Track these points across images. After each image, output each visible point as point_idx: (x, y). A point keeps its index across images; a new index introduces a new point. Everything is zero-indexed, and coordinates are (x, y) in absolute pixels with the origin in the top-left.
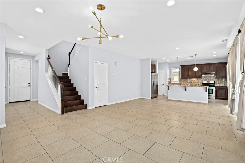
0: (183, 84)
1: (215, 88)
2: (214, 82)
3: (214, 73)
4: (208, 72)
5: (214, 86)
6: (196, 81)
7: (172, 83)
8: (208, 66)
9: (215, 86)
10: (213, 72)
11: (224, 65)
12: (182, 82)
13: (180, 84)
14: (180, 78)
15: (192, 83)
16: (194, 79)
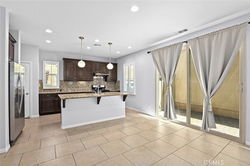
0: (66, 90)
4: (101, 73)
6: (85, 86)
8: (101, 66)
12: (64, 86)
13: (61, 90)
14: (60, 80)
15: (79, 88)
16: (82, 82)
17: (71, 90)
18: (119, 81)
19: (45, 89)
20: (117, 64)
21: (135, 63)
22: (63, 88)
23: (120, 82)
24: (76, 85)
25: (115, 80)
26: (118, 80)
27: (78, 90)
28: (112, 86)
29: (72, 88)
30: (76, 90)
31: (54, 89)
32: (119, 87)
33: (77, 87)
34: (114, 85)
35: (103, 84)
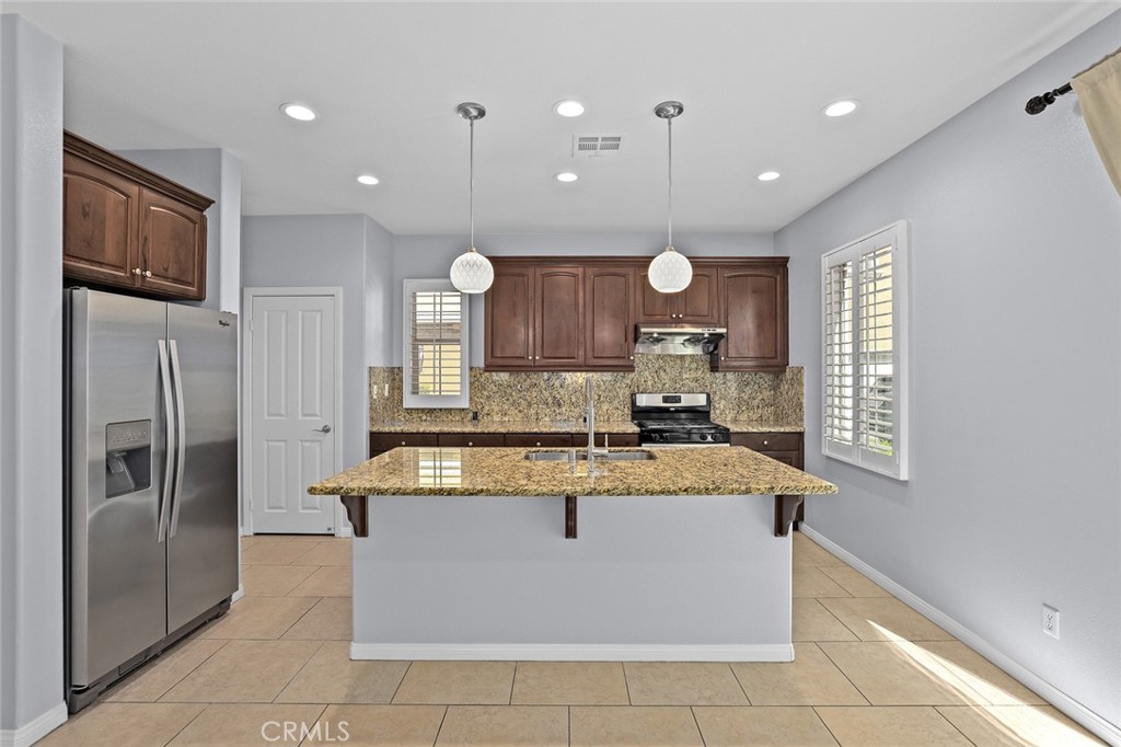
0: (498, 416)
2: (708, 395)
4: (678, 322)
7: (409, 412)
11: (772, 281)
12: (488, 397)
13: (475, 417)
14: (471, 369)
15: (564, 409)
16: (579, 374)
17: (520, 415)
18: (800, 370)
19: (411, 409)
20: (786, 259)
21: (909, 226)
22: (487, 408)
23: (806, 378)
24: (546, 394)
25: (770, 362)
26: (793, 362)
27: (558, 418)
28: (756, 402)
29: (530, 405)
30: (547, 419)
31: (449, 410)
32: (800, 406)
33: (550, 400)
34: (767, 394)
35: (693, 385)
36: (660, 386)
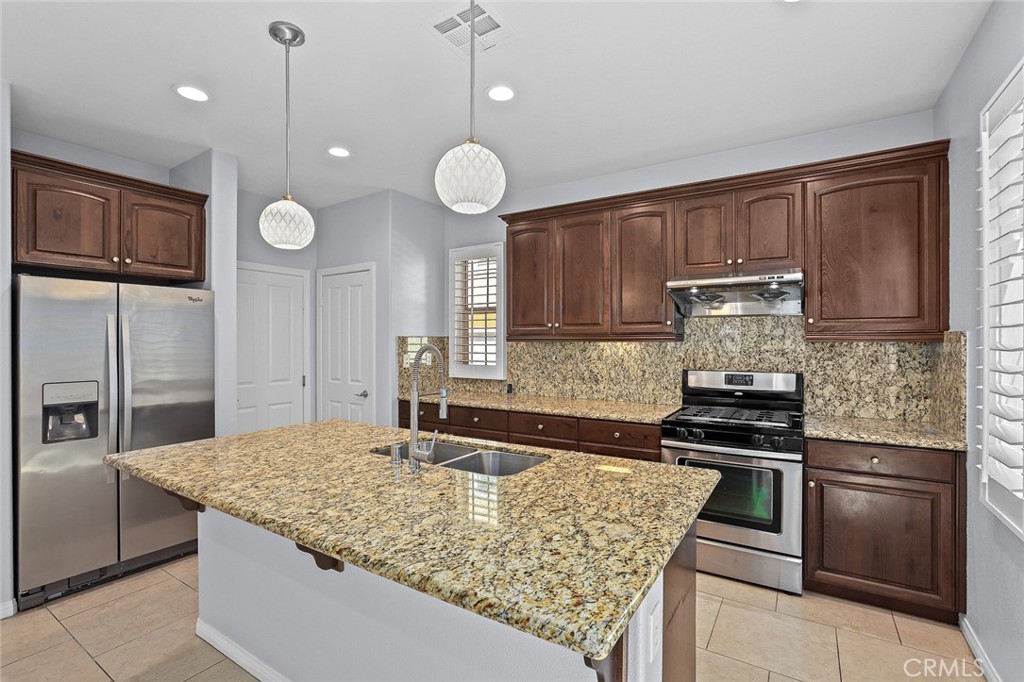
0: (532, 391)
1: (804, 462)
2: (800, 378)
3: (799, 276)
4: (736, 270)
5: (793, 440)
6: (635, 371)
7: (456, 380)
8: (738, 211)
9: (806, 440)
10: (788, 269)
11: (912, 188)
12: (524, 369)
13: (510, 391)
15: (602, 386)
16: (619, 344)
17: (555, 390)
18: (959, 338)
19: (457, 378)
22: (523, 380)
24: (583, 367)
26: (955, 324)
27: (596, 396)
28: (893, 391)
29: (565, 380)
31: (489, 381)
33: (587, 375)
35: (778, 360)
36: (725, 360)
